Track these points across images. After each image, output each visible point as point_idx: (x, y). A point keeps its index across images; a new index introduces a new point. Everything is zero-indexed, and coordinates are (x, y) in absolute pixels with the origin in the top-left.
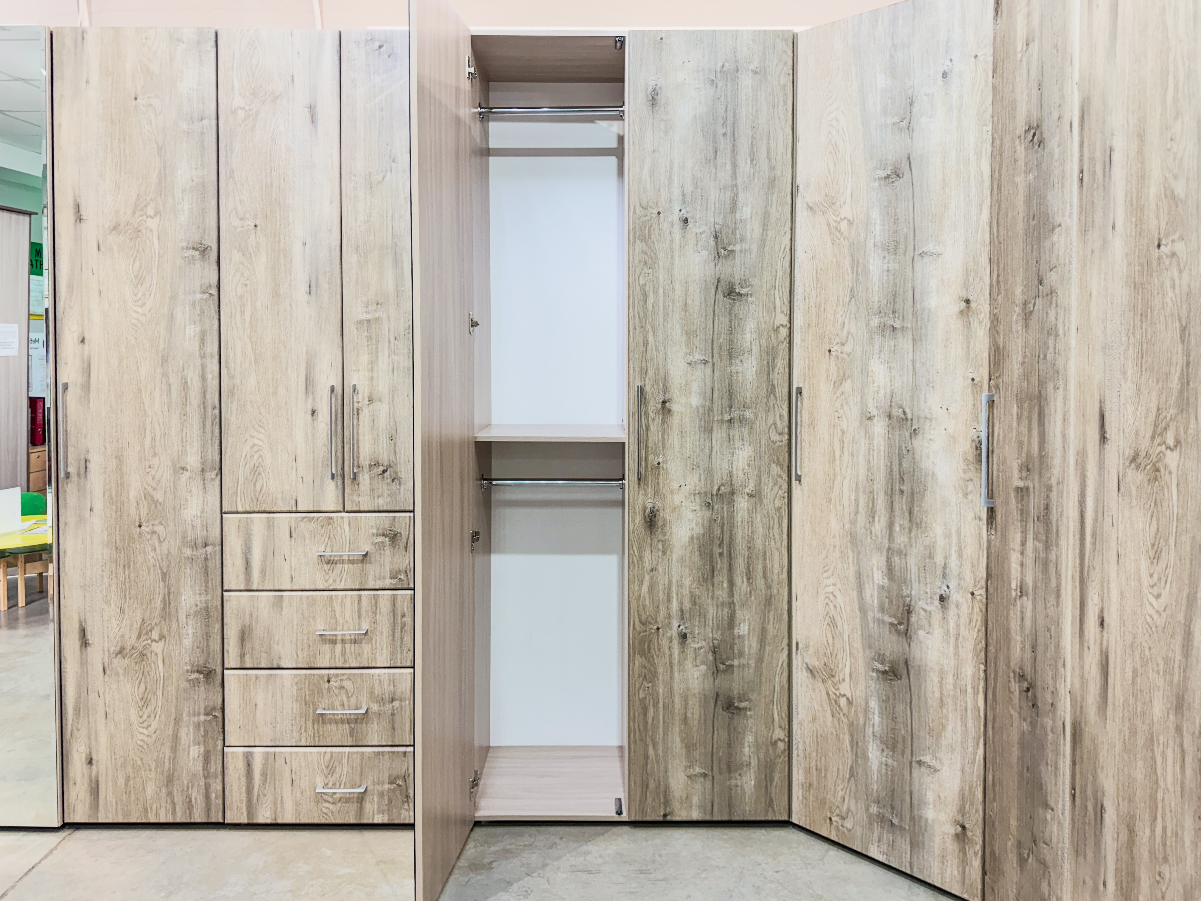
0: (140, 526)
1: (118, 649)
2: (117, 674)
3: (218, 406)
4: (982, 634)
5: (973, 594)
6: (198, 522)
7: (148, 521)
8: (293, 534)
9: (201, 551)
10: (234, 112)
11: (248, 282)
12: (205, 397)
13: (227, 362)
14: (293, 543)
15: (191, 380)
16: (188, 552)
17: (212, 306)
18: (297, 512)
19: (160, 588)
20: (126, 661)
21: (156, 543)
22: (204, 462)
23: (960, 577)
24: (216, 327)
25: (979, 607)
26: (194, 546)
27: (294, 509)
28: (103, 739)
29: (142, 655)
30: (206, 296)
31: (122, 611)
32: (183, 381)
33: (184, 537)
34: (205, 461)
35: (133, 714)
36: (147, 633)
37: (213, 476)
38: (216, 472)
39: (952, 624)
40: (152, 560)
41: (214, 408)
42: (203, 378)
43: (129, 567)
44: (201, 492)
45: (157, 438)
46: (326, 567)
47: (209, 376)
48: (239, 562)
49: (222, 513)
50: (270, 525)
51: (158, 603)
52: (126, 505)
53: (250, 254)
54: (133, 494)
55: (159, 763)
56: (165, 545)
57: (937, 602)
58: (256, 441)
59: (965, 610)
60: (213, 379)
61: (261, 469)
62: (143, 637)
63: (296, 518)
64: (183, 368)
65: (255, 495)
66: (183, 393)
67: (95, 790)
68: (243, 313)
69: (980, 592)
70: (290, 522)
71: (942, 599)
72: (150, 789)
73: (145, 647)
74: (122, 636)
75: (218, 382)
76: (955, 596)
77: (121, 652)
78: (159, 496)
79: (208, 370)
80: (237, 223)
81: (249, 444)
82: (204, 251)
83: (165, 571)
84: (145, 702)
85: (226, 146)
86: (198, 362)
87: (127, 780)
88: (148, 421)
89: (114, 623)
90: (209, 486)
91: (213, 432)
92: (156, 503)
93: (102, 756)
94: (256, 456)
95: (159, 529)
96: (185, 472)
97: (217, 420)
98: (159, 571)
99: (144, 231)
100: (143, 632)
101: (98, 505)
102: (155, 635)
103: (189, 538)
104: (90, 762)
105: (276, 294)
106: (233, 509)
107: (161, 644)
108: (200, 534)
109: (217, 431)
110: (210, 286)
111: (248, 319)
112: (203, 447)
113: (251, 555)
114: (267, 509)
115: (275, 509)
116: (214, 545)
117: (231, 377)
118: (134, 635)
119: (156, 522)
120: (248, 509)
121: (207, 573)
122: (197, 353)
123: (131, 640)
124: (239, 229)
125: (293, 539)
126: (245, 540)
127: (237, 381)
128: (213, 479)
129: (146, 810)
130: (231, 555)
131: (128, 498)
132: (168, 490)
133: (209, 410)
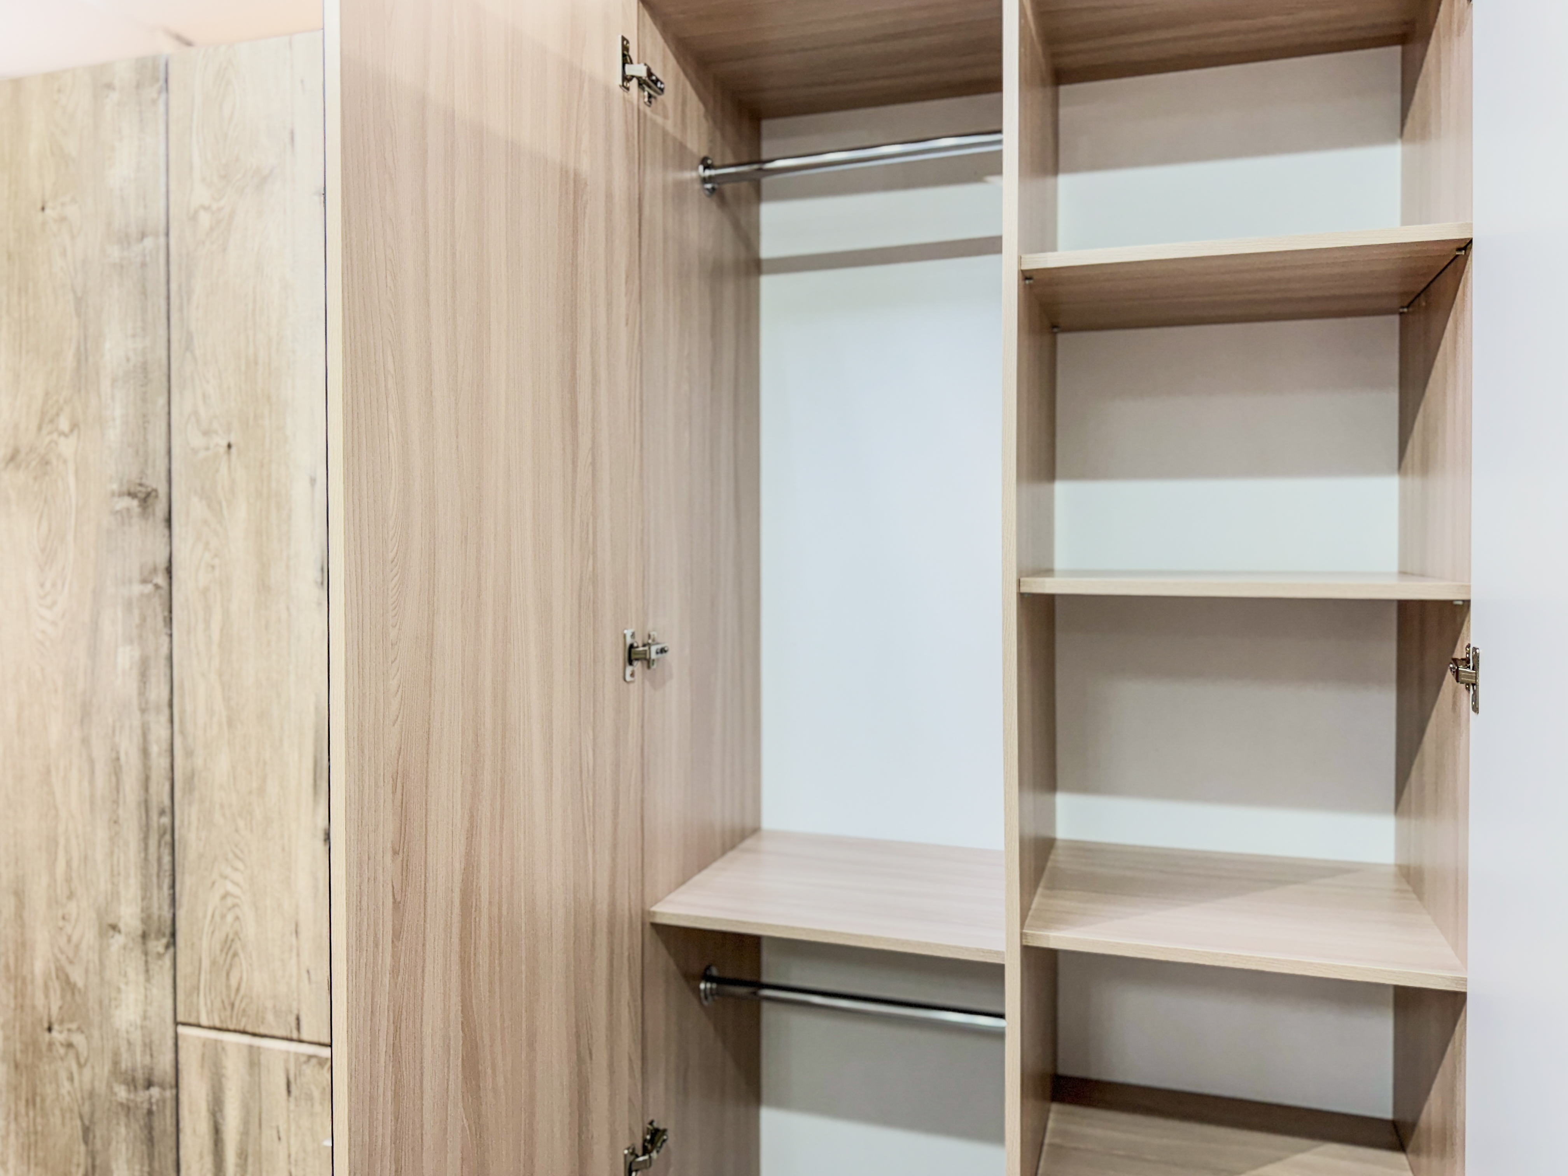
3: (168, 810)
6: (137, 1037)
8: (293, 1087)
10: (194, 218)
11: (217, 561)
12: (146, 789)
13: (182, 722)
14: (292, 1107)
15: (127, 754)
17: (159, 609)
22: (146, 919)
24: (164, 650)
30: (149, 588)
32: (114, 755)
34: (149, 917)
37: (161, 949)
38: (164, 941)
40: (67, 1099)
41: (162, 813)
42: (145, 752)
44: (142, 978)
45: (75, 864)
47: (154, 749)
48: (204, 1127)
50: (254, 1060)
52: (29, 987)
53: (220, 503)
56: (87, 1072)
58: (231, 888)
60: (159, 754)
61: (237, 945)
64: (114, 731)
65: (229, 996)
66: (114, 779)
68: (207, 623)
70: (287, 1061)
75: (168, 761)
79: (152, 737)
80: (197, 441)
81: (218, 892)
82: (146, 499)
83: (87, 1122)
85: (180, 286)
86: (136, 720)
88: (61, 829)
90: (154, 967)
91: (159, 860)
94: (230, 918)
96: (117, 936)
97: (168, 837)
98: (79, 1123)
99: (54, 461)
103: (123, 1066)
105: (263, 587)
108: (140, 1059)
109: (167, 859)
110: (155, 570)
111: (216, 636)
112: (145, 888)
113: (223, 1117)
114: (249, 1029)
115: (262, 1030)
116: (162, 1086)
117: (189, 754)
120: (218, 1024)
121: (150, 1141)
122: (135, 702)
124: (202, 454)
125: (292, 1099)
126: (213, 1087)
127: (199, 762)
128: (160, 956)
130: (191, 1112)
131: (32, 973)
132: (91, 966)
133: (154, 815)
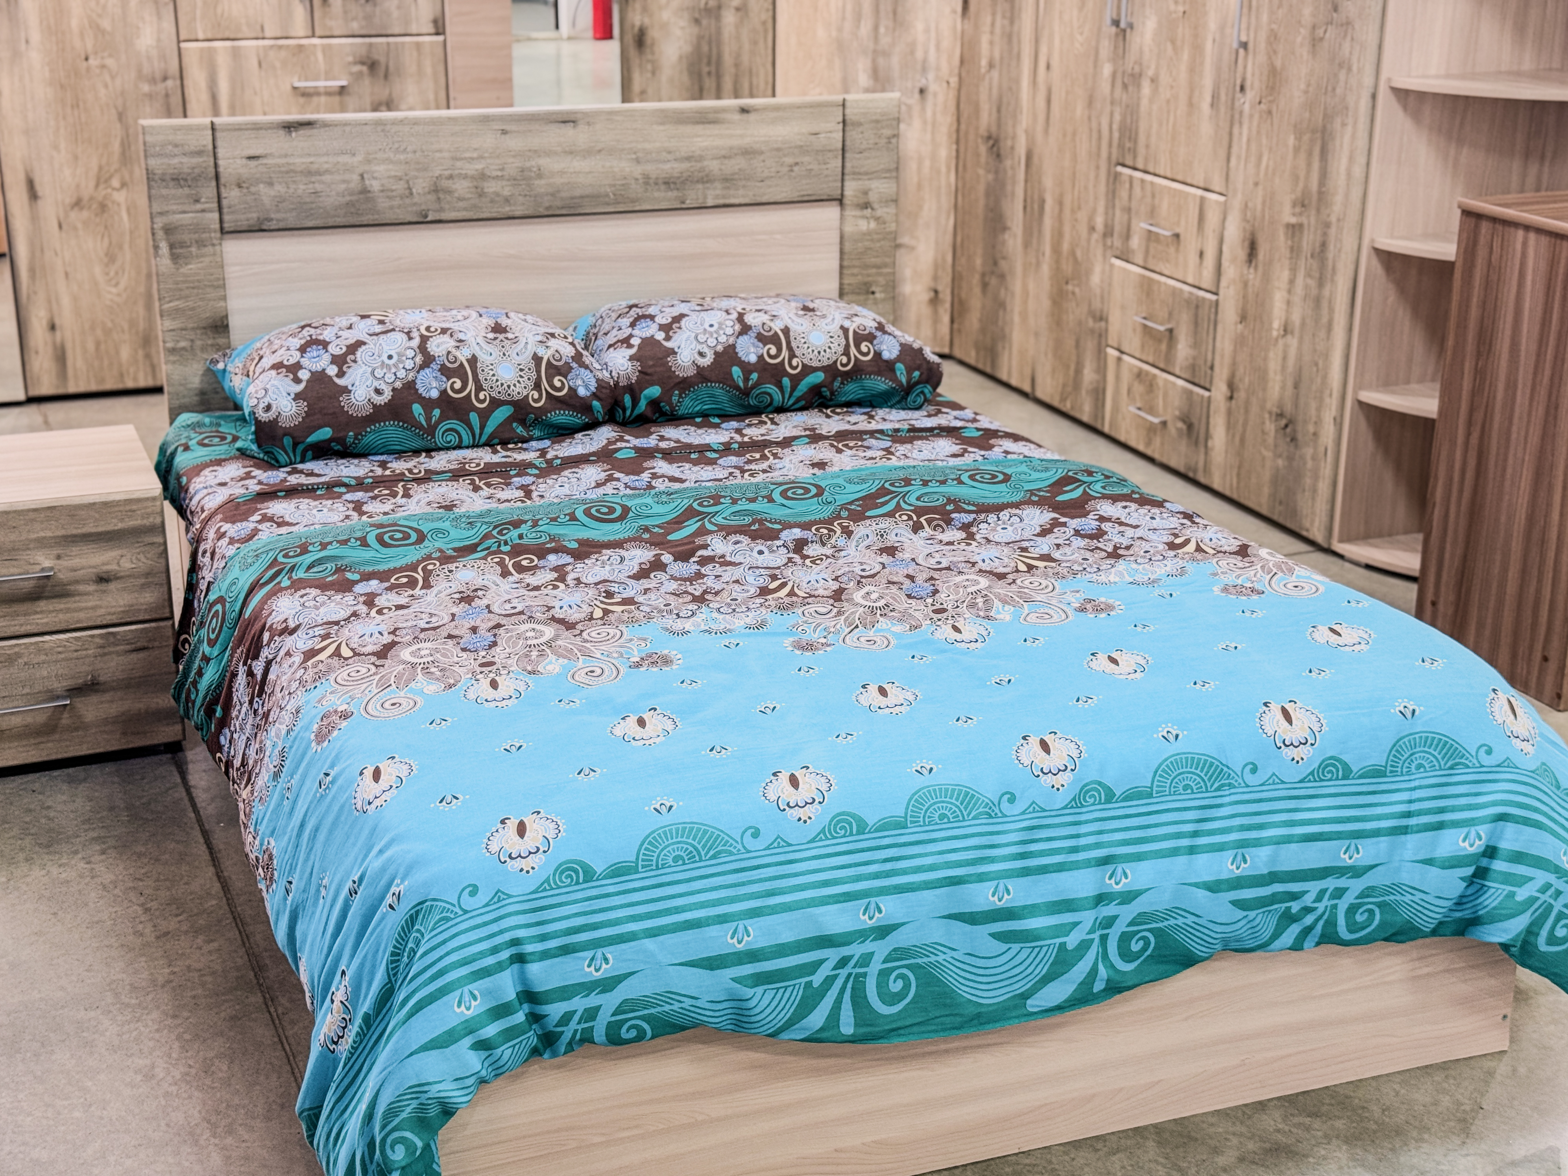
0: (87, 59)
1: (74, 200)
2: (75, 229)
4: (955, 118)
5: (948, 82)
7: (96, 53)
9: (160, 87)
16: (146, 88)
18: (263, 38)
19: (117, 130)
20: (85, 214)
21: (108, 78)
23: (938, 69)
25: (952, 95)
26: (153, 81)
27: (260, 35)
28: (66, 302)
29: (103, 207)
31: (76, 158)
33: (139, 71)
35: (98, 270)
36: (106, 181)
39: (929, 113)
43: (78, 106)
46: (302, 100)
49: (179, 42)
51: (116, 147)
54: (74, 23)
55: (132, 323)
57: (917, 95)
59: (941, 98)
62: (102, 186)
63: (264, 47)
67: (61, 357)
69: (954, 81)
71: (922, 91)
72: (125, 353)
73: (105, 197)
74: (78, 186)
76: (933, 87)
77: (78, 204)
78: (106, 24)
84: (111, 258)
87: (98, 344)
89: (67, 172)
92: (103, 32)
93: (67, 320)
95: (110, 62)
100: (101, 180)
101: (36, 36)
102: (115, 183)
104: (53, 327)
106: (193, 37)
107: (124, 193)
118: (92, 184)
119: (106, 54)
123: (88, 189)
129: (122, 375)
